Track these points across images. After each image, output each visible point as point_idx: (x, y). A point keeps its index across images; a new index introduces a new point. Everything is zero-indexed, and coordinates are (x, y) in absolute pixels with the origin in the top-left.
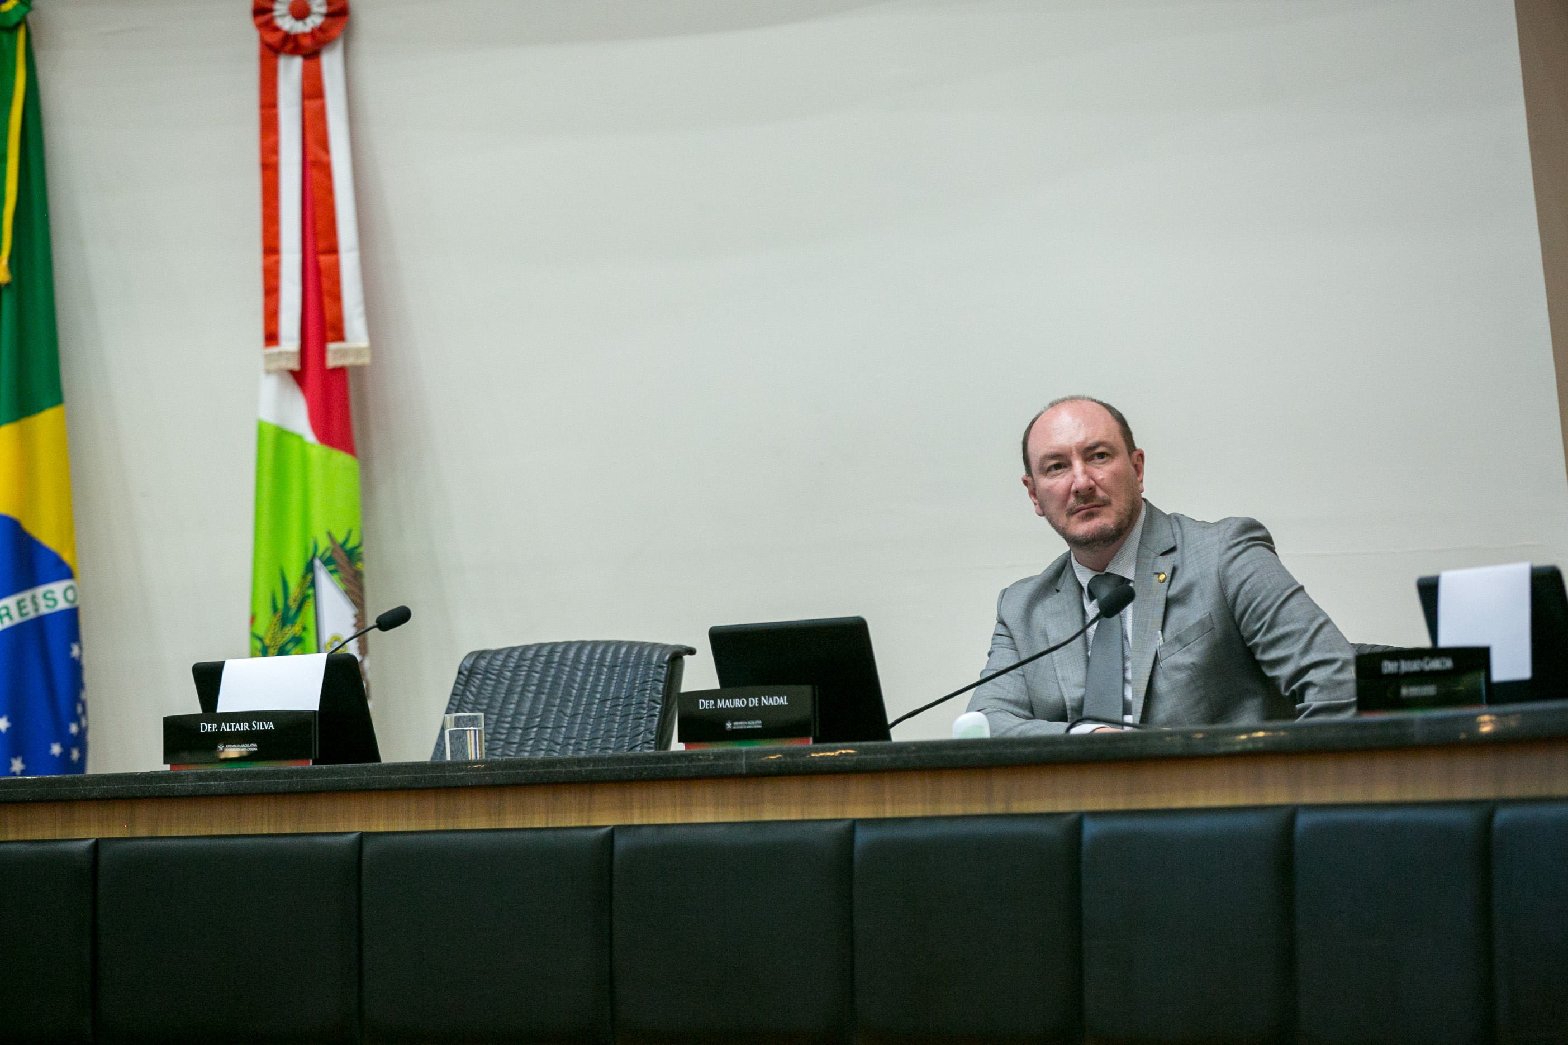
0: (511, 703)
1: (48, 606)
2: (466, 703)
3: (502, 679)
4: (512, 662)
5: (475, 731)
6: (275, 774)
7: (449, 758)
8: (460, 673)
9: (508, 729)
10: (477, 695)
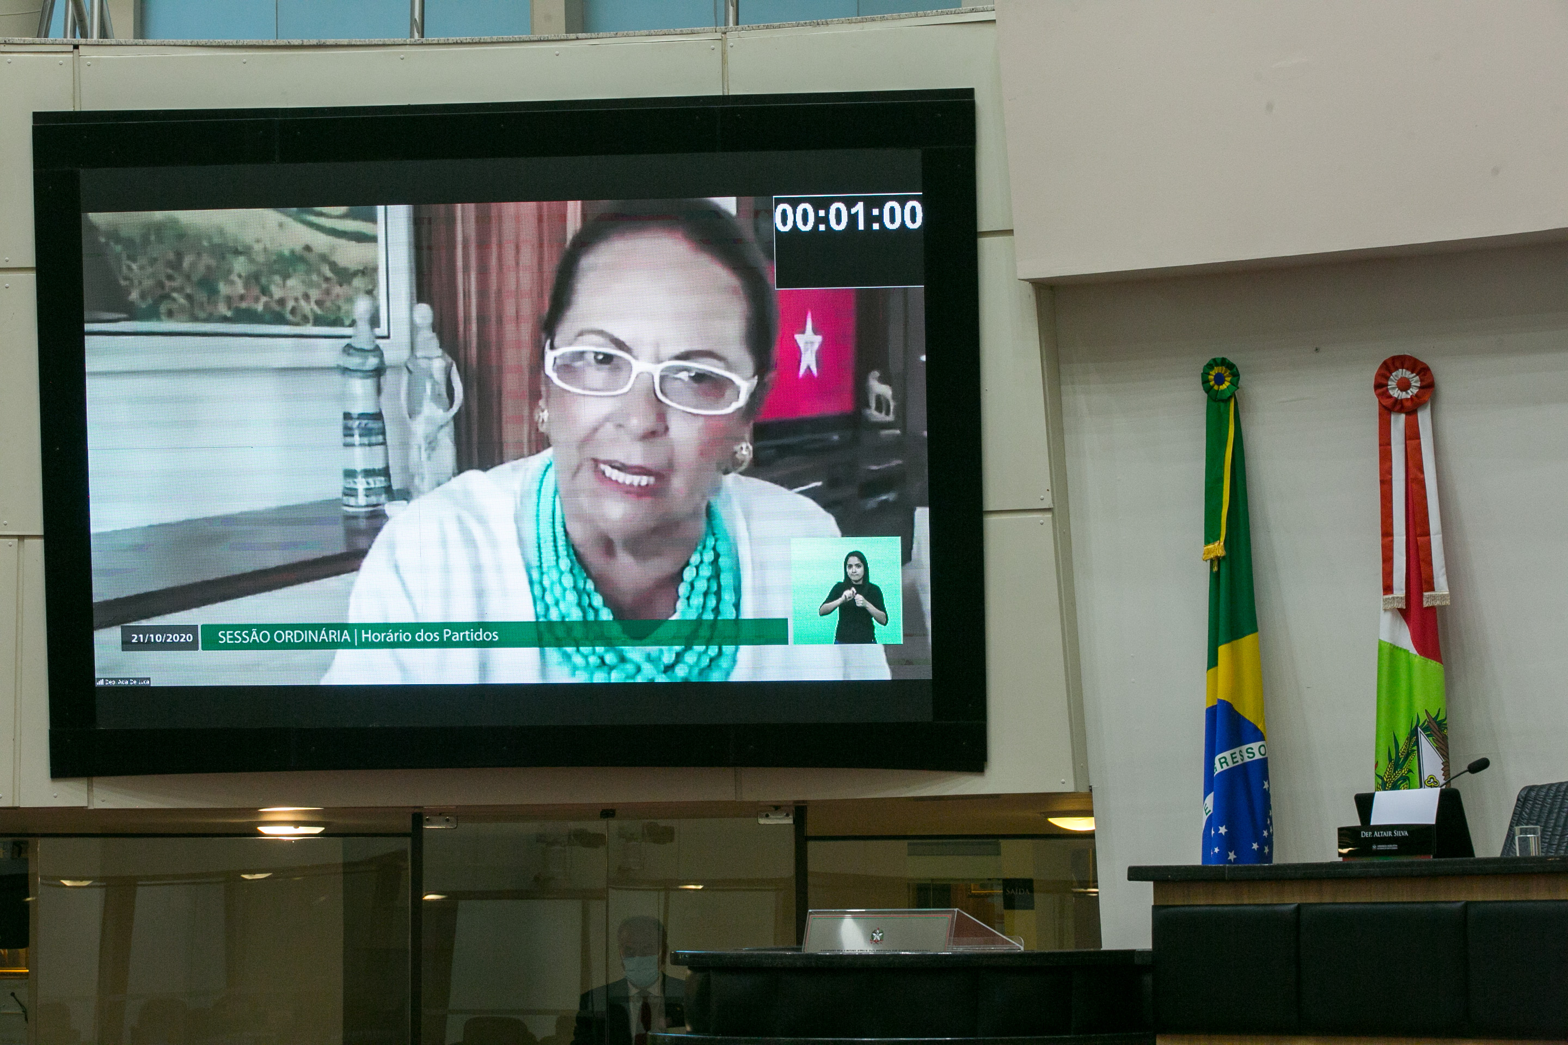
0: (1552, 819)
1: (1248, 757)
2: (1523, 819)
3: (1546, 804)
4: (1551, 793)
5: (1535, 837)
6: (1412, 864)
7: (1518, 855)
8: (1518, 800)
9: (1550, 835)
10: (1530, 814)
